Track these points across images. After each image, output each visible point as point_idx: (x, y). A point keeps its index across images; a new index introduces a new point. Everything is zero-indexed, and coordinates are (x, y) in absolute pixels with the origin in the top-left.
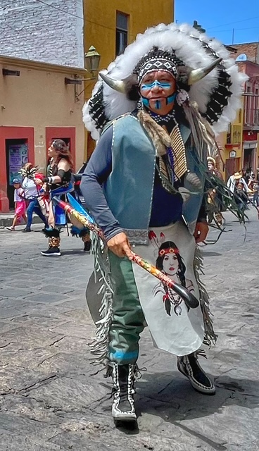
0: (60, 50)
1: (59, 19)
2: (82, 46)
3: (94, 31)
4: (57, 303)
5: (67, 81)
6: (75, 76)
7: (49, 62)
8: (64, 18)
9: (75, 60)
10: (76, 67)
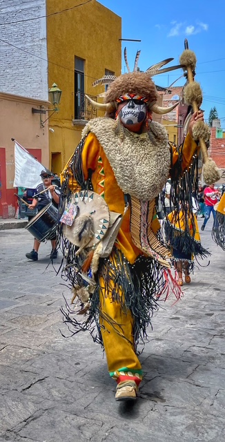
0: (29, 85)
1: (27, 60)
2: (47, 83)
3: (56, 71)
4: (7, 309)
5: (34, 111)
6: (41, 106)
7: (19, 94)
8: (31, 59)
9: (41, 94)
10: (41, 99)
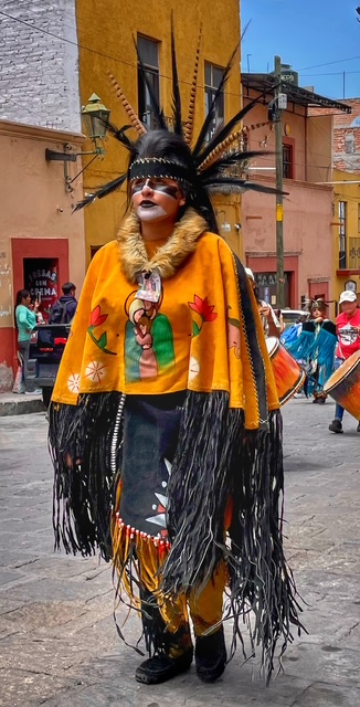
0: (37, 99)
1: (34, 44)
2: (77, 94)
5: (50, 156)
6: (65, 146)
8: (42, 42)
9: (65, 118)
10: (67, 130)
